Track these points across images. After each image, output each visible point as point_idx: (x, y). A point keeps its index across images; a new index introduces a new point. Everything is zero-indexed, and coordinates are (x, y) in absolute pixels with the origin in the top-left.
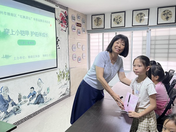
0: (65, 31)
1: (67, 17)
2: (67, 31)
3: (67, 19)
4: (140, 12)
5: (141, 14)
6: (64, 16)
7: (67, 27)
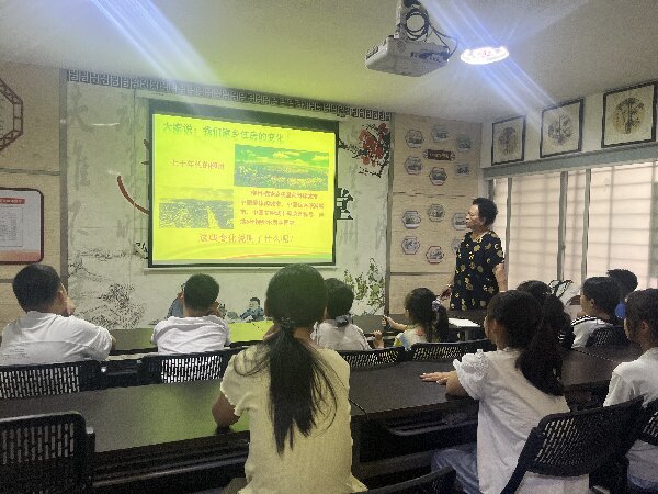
0: (379, 175)
1: (387, 138)
2: (384, 175)
3: (388, 143)
4: (628, 95)
5: (631, 102)
6: (376, 135)
7: (385, 164)
